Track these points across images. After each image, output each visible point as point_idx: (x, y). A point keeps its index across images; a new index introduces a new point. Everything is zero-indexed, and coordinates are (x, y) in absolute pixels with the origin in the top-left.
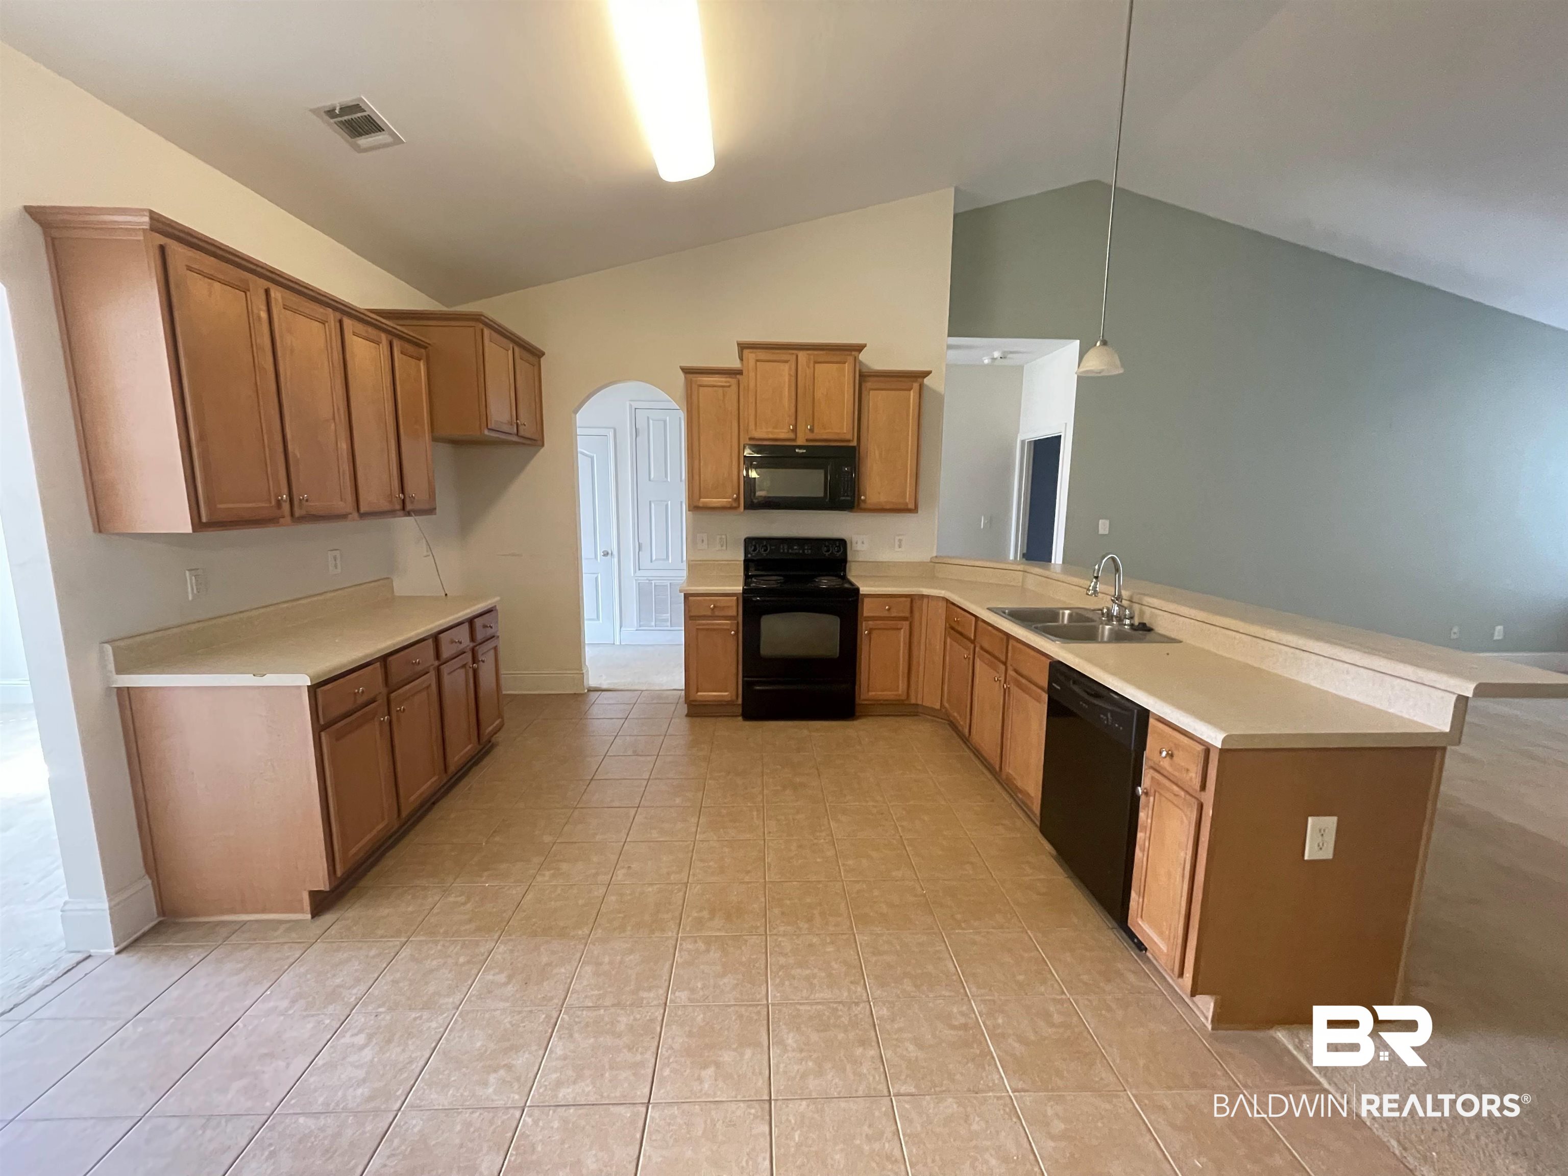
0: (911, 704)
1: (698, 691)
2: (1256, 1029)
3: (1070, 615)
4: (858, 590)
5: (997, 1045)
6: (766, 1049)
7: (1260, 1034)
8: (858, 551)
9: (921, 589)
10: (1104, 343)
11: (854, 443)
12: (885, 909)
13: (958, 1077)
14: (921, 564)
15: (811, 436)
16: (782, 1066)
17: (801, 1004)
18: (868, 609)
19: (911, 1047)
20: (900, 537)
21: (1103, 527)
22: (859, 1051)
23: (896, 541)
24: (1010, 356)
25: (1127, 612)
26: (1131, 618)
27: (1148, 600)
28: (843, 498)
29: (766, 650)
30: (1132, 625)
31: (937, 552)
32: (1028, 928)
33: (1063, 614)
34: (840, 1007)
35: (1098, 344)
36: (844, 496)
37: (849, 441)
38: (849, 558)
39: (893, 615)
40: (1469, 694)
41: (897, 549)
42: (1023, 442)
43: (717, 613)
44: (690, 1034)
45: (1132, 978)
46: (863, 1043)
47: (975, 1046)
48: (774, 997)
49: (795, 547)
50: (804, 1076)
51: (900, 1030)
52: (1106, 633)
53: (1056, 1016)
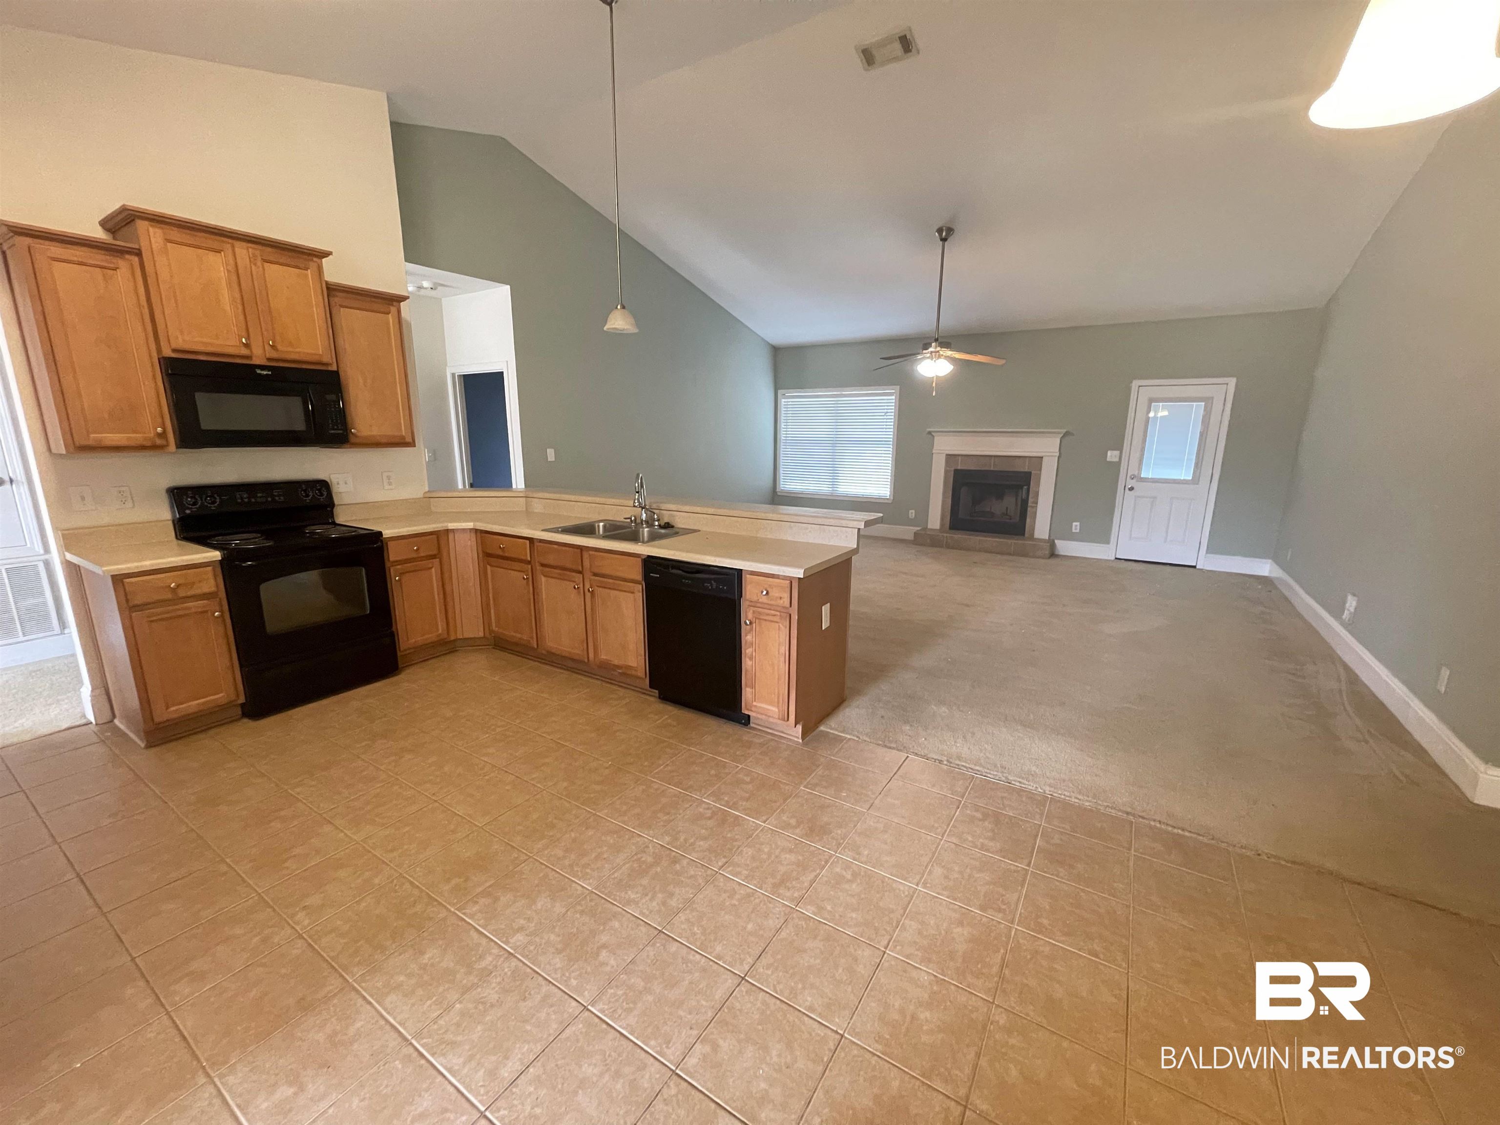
0: (451, 641)
1: (167, 708)
2: (814, 730)
3: (604, 526)
4: (380, 533)
5: (736, 809)
6: (624, 912)
7: (815, 733)
8: (340, 493)
9: (446, 524)
10: (623, 307)
11: (334, 368)
12: (598, 788)
13: (737, 837)
14: (415, 501)
15: (274, 355)
16: (645, 911)
17: (613, 874)
18: (394, 554)
19: (702, 843)
20: (390, 474)
21: (551, 454)
22: (678, 867)
23: (385, 478)
24: (440, 288)
25: (656, 517)
26: (658, 520)
27: (664, 506)
28: (333, 432)
29: (272, 626)
30: (659, 526)
31: (429, 488)
32: (689, 746)
33: (599, 526)
34: (639, 856)
35: (619, 307)
36: (334, 429)
37: (327, 364)
38: (336, 502)
39: (422, 554)
40: (862, 527)
41: (387, 487)
42: (453, 375)
43: (182, 593)
44: (559, 952)
45: (756, 740)
46: (675, 861)
47: (729, 818)
48: (590, 884)
49: (259, 495)
50: (664, 903)
51: (686, 840)
52: (646, 534)
53: (745, 778)
